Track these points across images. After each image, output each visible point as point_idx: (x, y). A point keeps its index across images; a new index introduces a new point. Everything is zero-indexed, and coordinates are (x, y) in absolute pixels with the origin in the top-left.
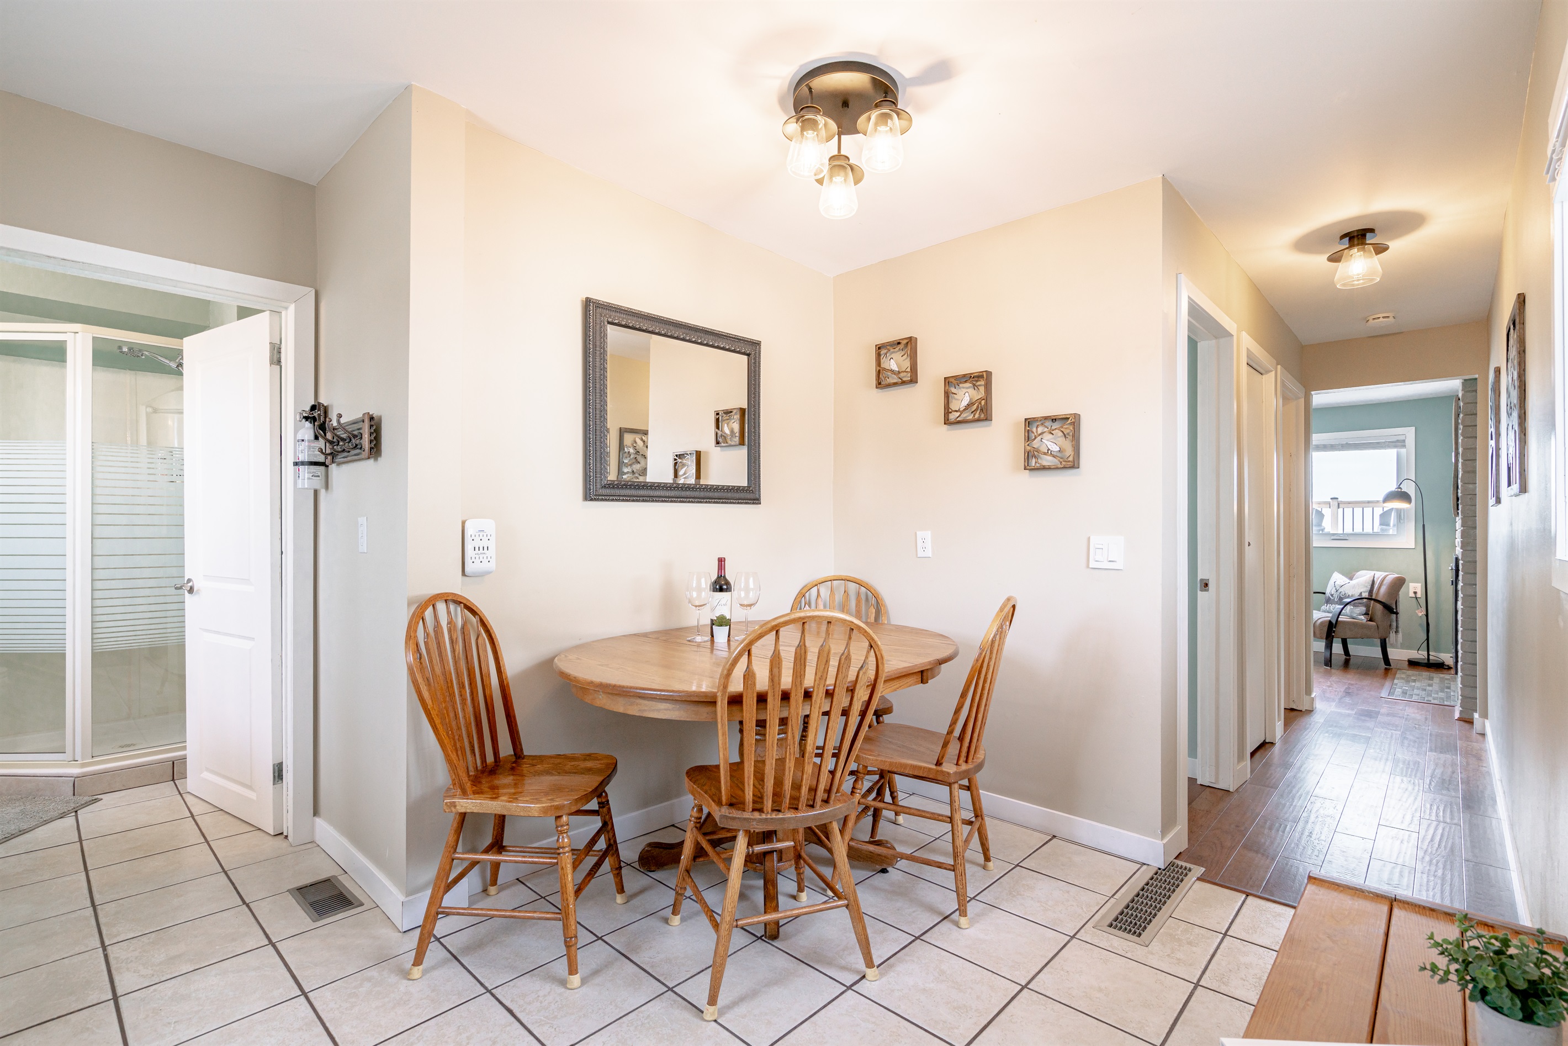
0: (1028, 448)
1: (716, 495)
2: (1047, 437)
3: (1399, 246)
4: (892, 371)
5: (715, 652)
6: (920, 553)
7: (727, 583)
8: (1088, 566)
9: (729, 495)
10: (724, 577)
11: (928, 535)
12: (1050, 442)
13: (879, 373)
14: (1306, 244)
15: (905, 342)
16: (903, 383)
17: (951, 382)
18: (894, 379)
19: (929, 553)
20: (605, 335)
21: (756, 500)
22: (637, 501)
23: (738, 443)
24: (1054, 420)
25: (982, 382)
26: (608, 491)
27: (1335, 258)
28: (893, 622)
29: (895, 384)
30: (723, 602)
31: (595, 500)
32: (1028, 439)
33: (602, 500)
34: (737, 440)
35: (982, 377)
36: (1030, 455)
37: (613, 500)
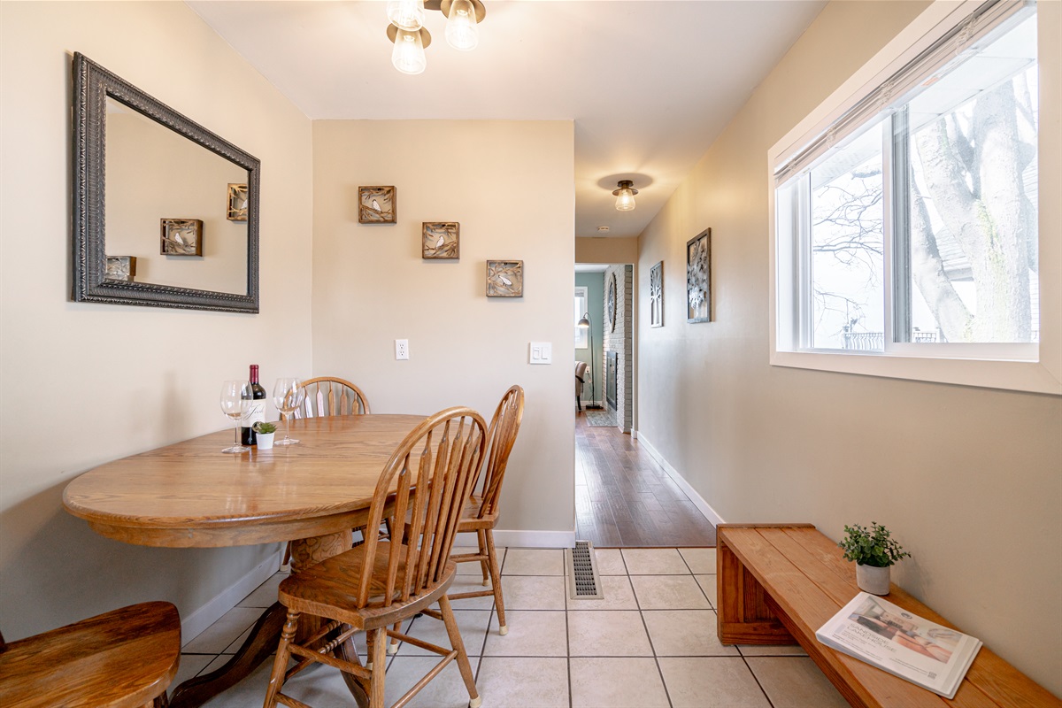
0: (489, 281)
1: (221, 302)
2: (502, 275)
3: (642, 192)
4: (376, 211)
5: (258, 460)
6: (399, 357)
7: (262, 390)
8: (529, 362)
9: (233, 303)
10: (258, 384)
11: (406, 342)
12: (504, 279)
13: (361, 211)
14: (603, 183)
15: (388, 189)
16: (386, 221)
17: (428, 227)
18: (375, 217)
19: (406, 356)
20: (103, 105)
21: (255, 310)
22: (140, 305)
23: (194, 253)
24: (506, 264)
25: (454, 230)
26: (105, 292)
27: (616, 193)
28: (372, 413)
29: (378, 222)
30: (259, 409)
31: (89, 301)
32: (488, 275)
33: (98, 301)
34: (193, 250)
35: (454, 226)
36: (491, 286)
37: (111, 302)
